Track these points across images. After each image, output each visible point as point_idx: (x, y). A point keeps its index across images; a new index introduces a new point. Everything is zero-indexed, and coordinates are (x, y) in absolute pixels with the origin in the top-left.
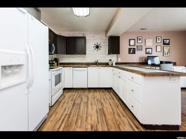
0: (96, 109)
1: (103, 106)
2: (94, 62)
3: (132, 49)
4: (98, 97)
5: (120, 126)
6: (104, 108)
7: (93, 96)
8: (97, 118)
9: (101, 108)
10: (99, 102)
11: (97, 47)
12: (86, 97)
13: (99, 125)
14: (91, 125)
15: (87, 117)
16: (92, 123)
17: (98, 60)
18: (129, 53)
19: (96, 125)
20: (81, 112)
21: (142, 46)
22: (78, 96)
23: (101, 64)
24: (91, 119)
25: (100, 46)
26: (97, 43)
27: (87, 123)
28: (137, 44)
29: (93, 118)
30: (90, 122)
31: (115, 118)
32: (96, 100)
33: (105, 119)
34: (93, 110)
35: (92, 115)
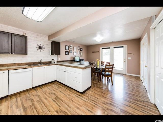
0: (52, 99)
1: (57, 95)
2: (38, 62)
3: (67, 52)
4: (47, 91)
5: (73, 100)
6: (58, 96)
7: (43, 93)
8: (57, 104)
9: (56, 97)
10: (52, 94)
11: (40, 48)
12: (35, 96)
13: (61, 107)
14: (55, 111)
15: (48, 109)
16: (56, 110)
17: (41, 60)
18: (65, 55)
19: (59, 108)
20: (41, 109)
21: (72, 51)
22: (24, 100)
23: (44, 63)
24: (53, 108)
25: (43, 47)
26: (40, 44)
27: (52, 112)
28: (69, 49)
29: (54, 106)
30: (53, 110)
31: (68, 98)
32: (48, 94)
33: (63, 102)
34: (50, 102)
35: (51, 105)
